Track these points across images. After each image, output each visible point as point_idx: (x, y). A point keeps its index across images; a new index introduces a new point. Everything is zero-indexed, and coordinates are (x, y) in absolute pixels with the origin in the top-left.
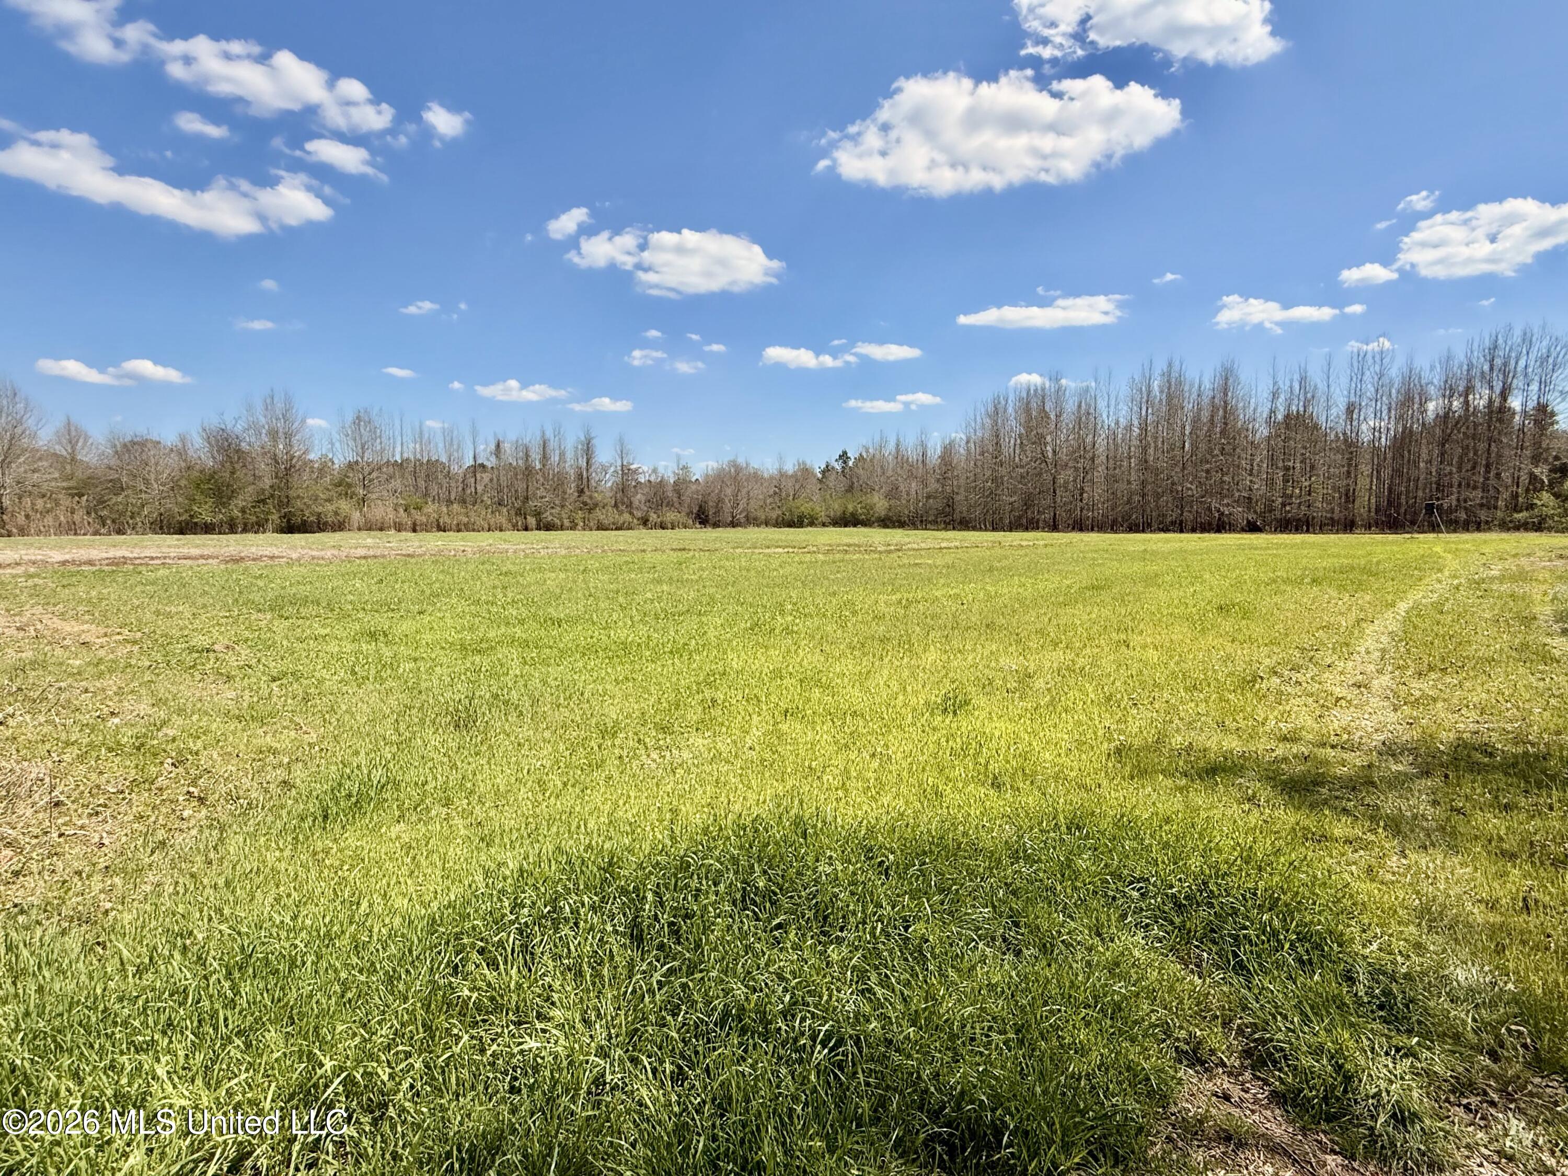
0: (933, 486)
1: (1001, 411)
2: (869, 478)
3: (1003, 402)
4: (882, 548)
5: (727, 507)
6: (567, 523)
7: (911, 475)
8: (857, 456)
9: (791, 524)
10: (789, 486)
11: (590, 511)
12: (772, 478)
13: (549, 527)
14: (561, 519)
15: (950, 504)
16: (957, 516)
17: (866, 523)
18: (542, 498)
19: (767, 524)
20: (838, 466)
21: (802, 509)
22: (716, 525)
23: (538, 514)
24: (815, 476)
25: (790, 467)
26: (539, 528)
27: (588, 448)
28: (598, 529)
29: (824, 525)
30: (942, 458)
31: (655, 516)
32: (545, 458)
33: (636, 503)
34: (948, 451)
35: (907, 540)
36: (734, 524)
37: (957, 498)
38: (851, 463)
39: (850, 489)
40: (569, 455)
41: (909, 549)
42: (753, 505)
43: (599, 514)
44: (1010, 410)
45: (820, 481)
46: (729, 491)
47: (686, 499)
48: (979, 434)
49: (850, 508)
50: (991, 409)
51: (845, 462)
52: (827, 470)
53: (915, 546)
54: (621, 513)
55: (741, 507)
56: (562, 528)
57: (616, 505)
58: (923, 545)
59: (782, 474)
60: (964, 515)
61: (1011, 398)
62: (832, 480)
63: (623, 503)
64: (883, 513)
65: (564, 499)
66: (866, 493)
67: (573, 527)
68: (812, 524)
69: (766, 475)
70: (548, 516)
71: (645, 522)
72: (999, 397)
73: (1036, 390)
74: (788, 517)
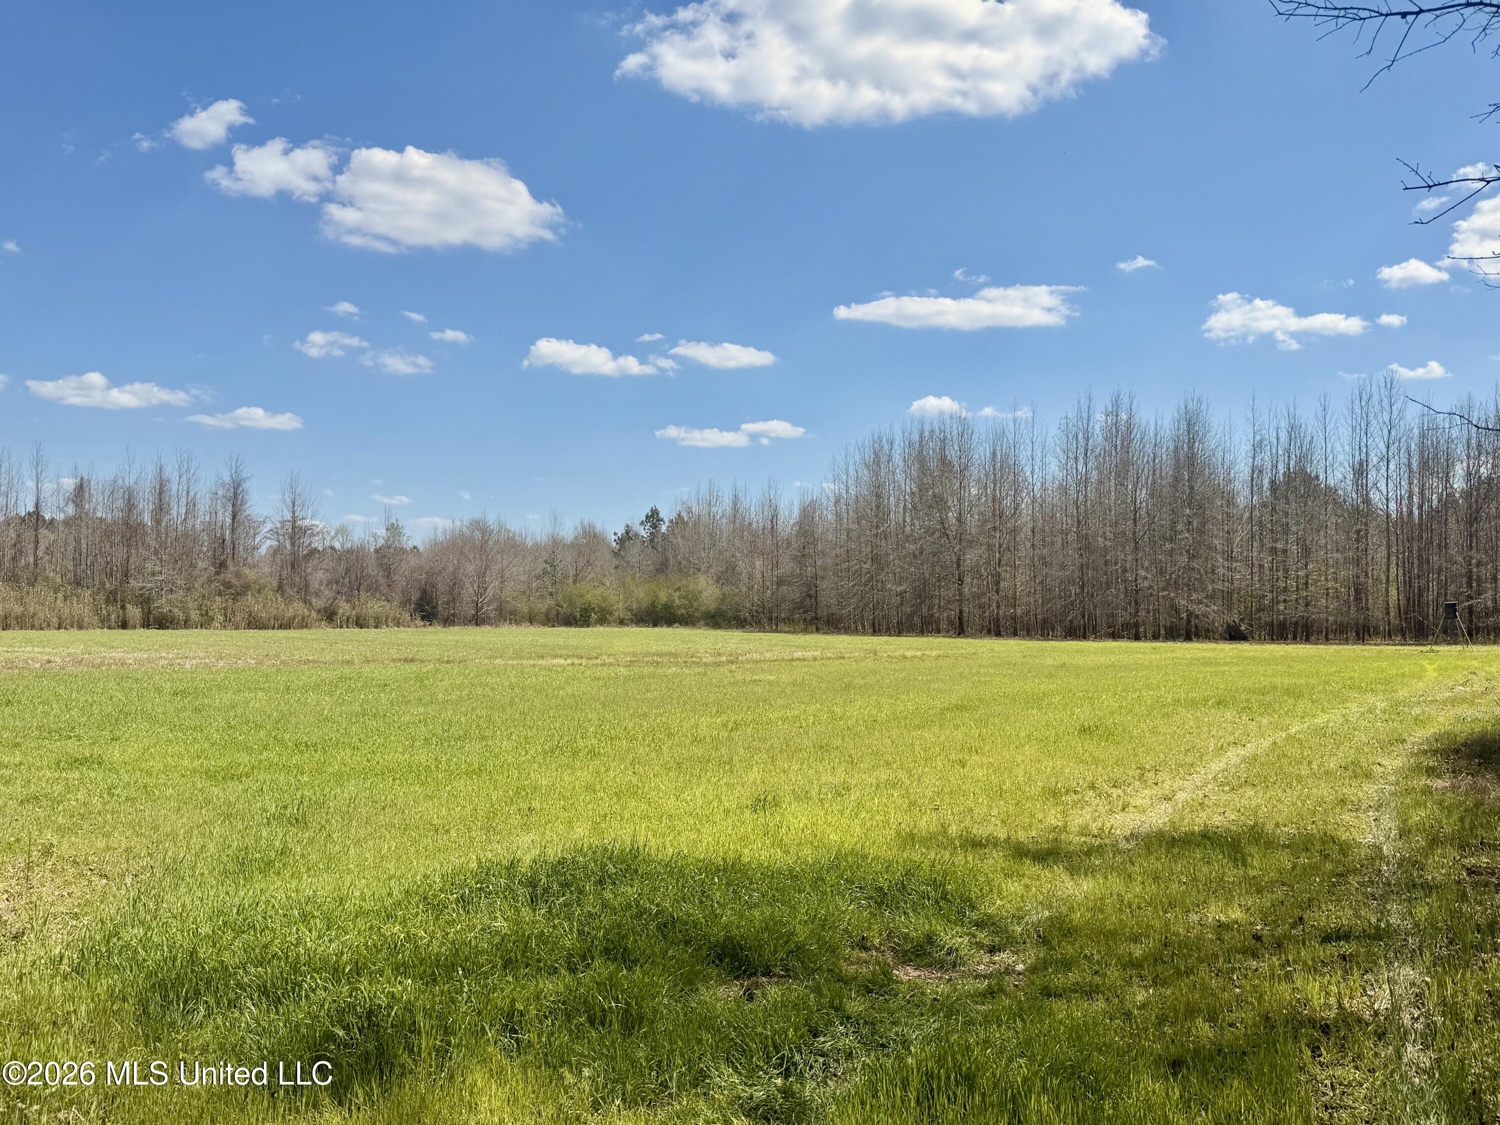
0: (787, 566)
1: (884, 459)
2: (691, 553)
3: (886, 447)
4: (708, 659)
5: (468, 591)
6: (194, 615)
7: (753, 550)
8: (673, 516)
9: (569, 621)
10: (567, 562)
11: (236, 596)
12: (537, 547)
13: (163, 623)
14: (185, 610)
15: (811, 594)
16: (822, 613)
17: (686, 621)
18: (153, 574)
19: (531, 620)
20: (644, 532)
21: (589, 597)
22: (448, 621)
23: (144, 601)
24: (608, 546)
25: (568, 532)
26: (146, 625)
27: (235, 495)
28: (249, 626)
29: (622, 623)
30: (800, 523)
31: (347, 606)
32: (161, 508)
33: (314, 585)
34: (808, 514)
35: (746, 647)
36: (477, 620)
37: (823, 585)
38: (664, 528)
39: (662, 568)
40: (203, 506)
41: (748, 661)
42: (509, 592)
43: (251, 602)
44: (897, 459)
45: (616, 554)
46: (471, 569)
47: (400, 581)
48: (852, 491)
49: (663, 597)
50: (869, 455)
51: (654, 526)
52: (628, 537)
53: (756, 656)
54: (289, 601)
55: (490, 593)
56: (187, 624)
57: (280, 588)
58: (768, 655)
59: (556, 543)
60: (834, 609)
61: (898, 441)
62: (634, 552)
63: (292, 585)
64: (712, 607)
65: (191, 578)
66: (687, 575)
67: (206, 622)
68: (603, 621)
69: (529, 543)
70: (162, 605)
71: (330, 616)
72: (880, 438)
73: (932, 431)
74: (565, 609)
